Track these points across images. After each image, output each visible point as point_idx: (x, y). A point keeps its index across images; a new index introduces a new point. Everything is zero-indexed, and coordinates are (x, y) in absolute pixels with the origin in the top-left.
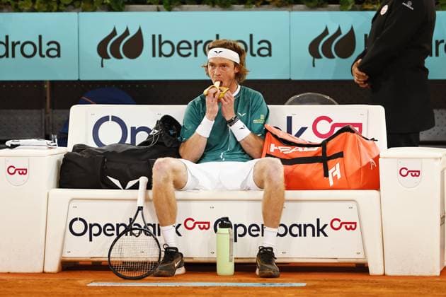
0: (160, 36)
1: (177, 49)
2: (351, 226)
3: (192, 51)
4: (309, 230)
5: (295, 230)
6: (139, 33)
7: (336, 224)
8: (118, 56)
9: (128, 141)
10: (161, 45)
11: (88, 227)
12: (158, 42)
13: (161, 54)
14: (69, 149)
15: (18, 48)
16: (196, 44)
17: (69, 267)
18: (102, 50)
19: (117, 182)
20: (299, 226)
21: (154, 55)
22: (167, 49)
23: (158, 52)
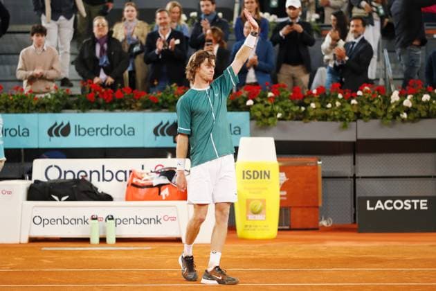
0: (79, 126)
1: (87, 132)
2: (173, 219)
3: (95, 133)
4: (153, 221)
5: (146, 221)
6: (69, 124)
7: (166, 218)
8: (58, 135)
9: (62, 177)
10: (79, 130)
11: (42, 220)
12: (78, 129)
13: (79, 134)
14: (32, 182)
15: (8, 132)
16: (97, 129)
17: (33, 240)
18: (50, 133)
19: (56, 198)
20: (148, 219)
21: (76, 134)
22: (82, 132)
23: (78, 133)
